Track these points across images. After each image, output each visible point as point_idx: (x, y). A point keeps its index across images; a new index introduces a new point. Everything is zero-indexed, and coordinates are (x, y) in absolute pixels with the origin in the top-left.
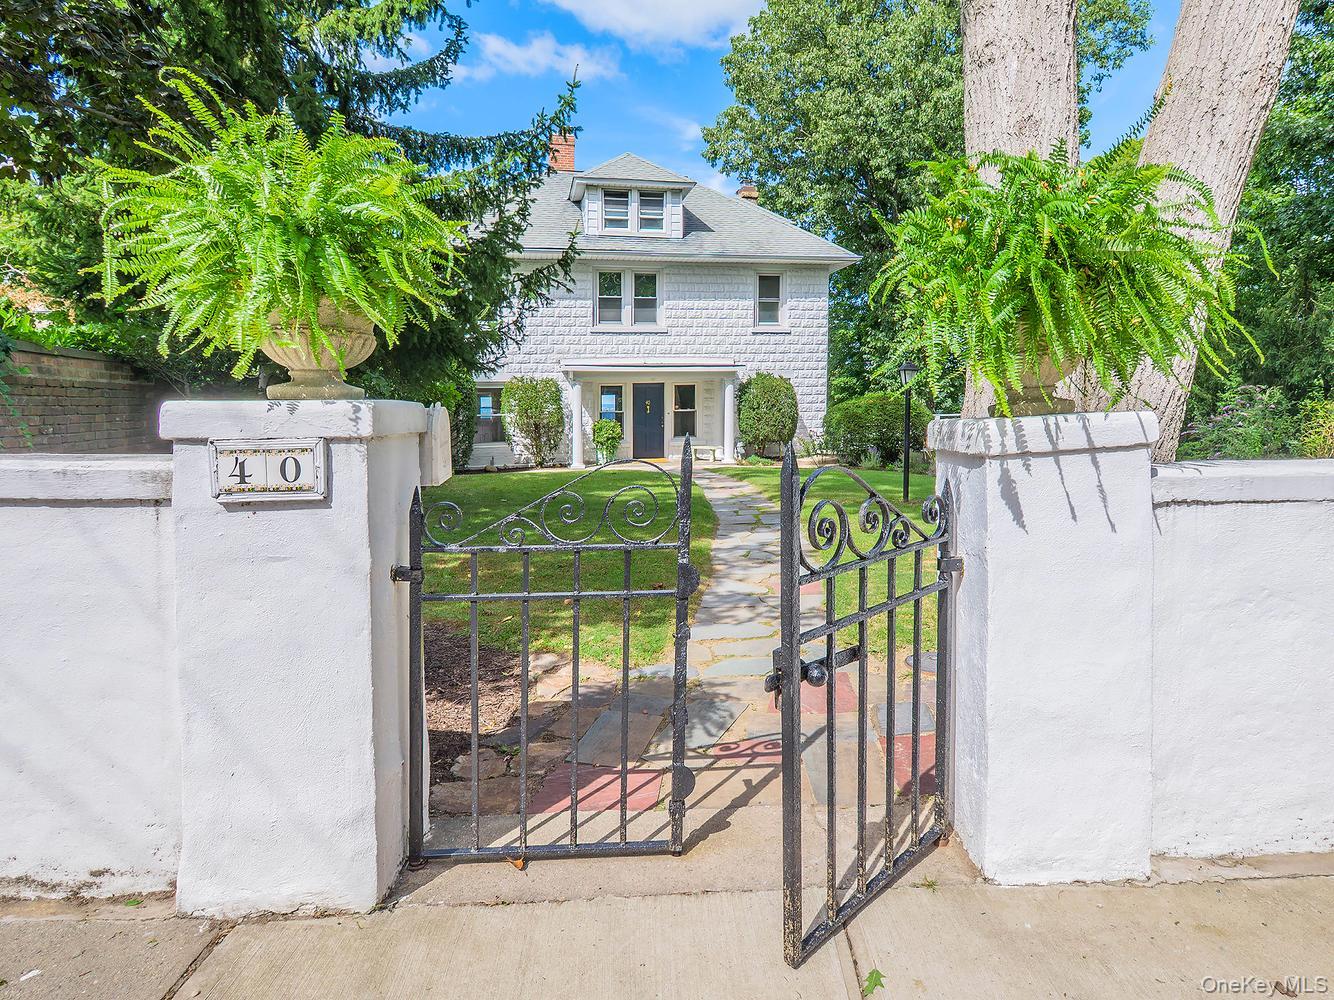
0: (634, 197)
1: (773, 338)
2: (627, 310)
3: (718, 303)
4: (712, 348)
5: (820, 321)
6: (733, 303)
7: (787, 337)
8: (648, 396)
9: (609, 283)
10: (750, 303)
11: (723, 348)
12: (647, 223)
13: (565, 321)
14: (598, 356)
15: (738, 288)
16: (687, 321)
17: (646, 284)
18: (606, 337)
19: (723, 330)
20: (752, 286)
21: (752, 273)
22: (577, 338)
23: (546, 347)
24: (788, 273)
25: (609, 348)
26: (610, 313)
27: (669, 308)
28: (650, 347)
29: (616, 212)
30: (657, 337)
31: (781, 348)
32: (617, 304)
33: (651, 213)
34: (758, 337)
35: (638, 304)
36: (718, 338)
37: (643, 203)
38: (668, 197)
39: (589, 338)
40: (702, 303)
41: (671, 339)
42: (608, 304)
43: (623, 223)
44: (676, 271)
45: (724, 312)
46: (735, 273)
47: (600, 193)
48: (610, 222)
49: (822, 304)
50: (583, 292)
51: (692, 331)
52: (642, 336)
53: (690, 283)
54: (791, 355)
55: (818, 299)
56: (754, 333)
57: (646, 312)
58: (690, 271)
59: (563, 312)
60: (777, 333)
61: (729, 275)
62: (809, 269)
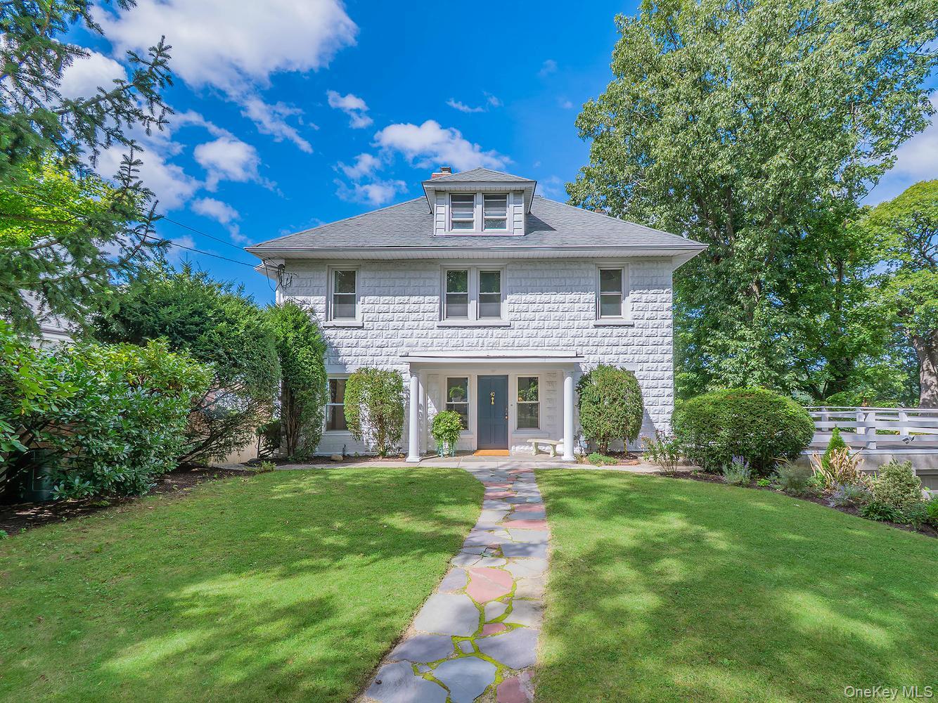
0: (479, 198)
1: (616, 331)
2: (473, 306)
3: (559, 297)
4: (554, 340)
5: (665, 313)
6: (573, 296)
7: (631, 330)
8: (493, 387)
9: (456, 279)
10: (591, 296)
11: (565, 341)
12: (489, 223)
13: (414, 316)
14: (444, 348)
15: (580, 282)
16: (529, 315)
17: (490, 280)
18: (451, 331)
19: (565, 324)
20: (594, 278)
21: (593, 266)
22: (425, 332)
23: (396, 340)
24: (630, 266)
25: (453, 342)
26: (457, 308)
27: (510, 305)
28: (494, 340)
29: (462, 213)
30: (500, 331)
31: (625, 340)
32: (464, 300)
33: (494, 214)
34: (601, 330)
35: (483, 299)
36: (560, 331)
37: (487, 205)
38: (511, 197)
39: (436, 331)
40: (545, 297)
41: (512, 333)
42: (454, 297)
43: (468, 224)
44: (519, 267)
45: (566, 305)
46: (577, 267)
47: (447, 197)
48: (456, 224)
49: (665, 296)
50: (431, 289)
51: (534, 324)
52: (486, 330)
53: (532, 278)
54: (635, 348)
55: (662, 291)
56: (596, 326)
57: (490, 306)
58: (532, 267)
59: (413, 307)
60: (620, 326)
61: (571, 270)
62: (652, 261)
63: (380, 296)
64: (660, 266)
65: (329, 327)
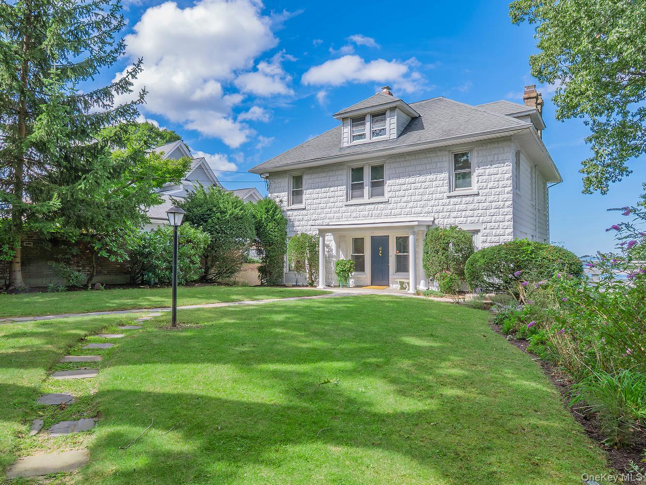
0: (368, 118)
1: (464, 199)
2: (367, 190)
3: (422, 178)
4: (418, 210)
5: (506, 182)
6: (433, 176)
7: (476, 198)
8: (379, 243)
9: (357, 173)
10: (445, 175)
11: (426, 210)
12: (374, 133)
13: (332, 200)
14: (349, 219)
15: (436, 165)
16: (401, 193)
17: (378, 171)
18: (353, 208)
19: (426, 197)
20: (447, 161)
21: (447, 153)
22: (338, 209)
23: (322, 216)
24: (476, 149)
25: (354, 214)
26: (357, 193)
27: (390, 185)
28: (378, 212)
29: (357, 131)
30: (382, 206)
31: (471, 206)
32: (361, 186)
33: (377, 127)
34: (452, 200)
35: (374, 185)
36: (422, 202)
37: (372, 122)
38: (388, 113)
39: (344, 208)
40: (412, 180)
41: (390, 206)
42: (356, 186)
43: (362, 136)
44: (394, 160)
45: (427, 183)
46: (434, 155)
47: (349, 121)
48: (354, 138)
49: (505, 168)
50: (341, 182)
51: (405, 199)
52: (373, 206)
53: (403, 167)
54: (480, 211)
55: (503, 165)
56: (449, 197)
57: (377, 189)
58: (403, 159)
59: (332, 194)
60: (467, 196)
61: (429, 157)
62: (493, 142)
63: (314, 189)
64: (500, 145)
65: (289, 210)
